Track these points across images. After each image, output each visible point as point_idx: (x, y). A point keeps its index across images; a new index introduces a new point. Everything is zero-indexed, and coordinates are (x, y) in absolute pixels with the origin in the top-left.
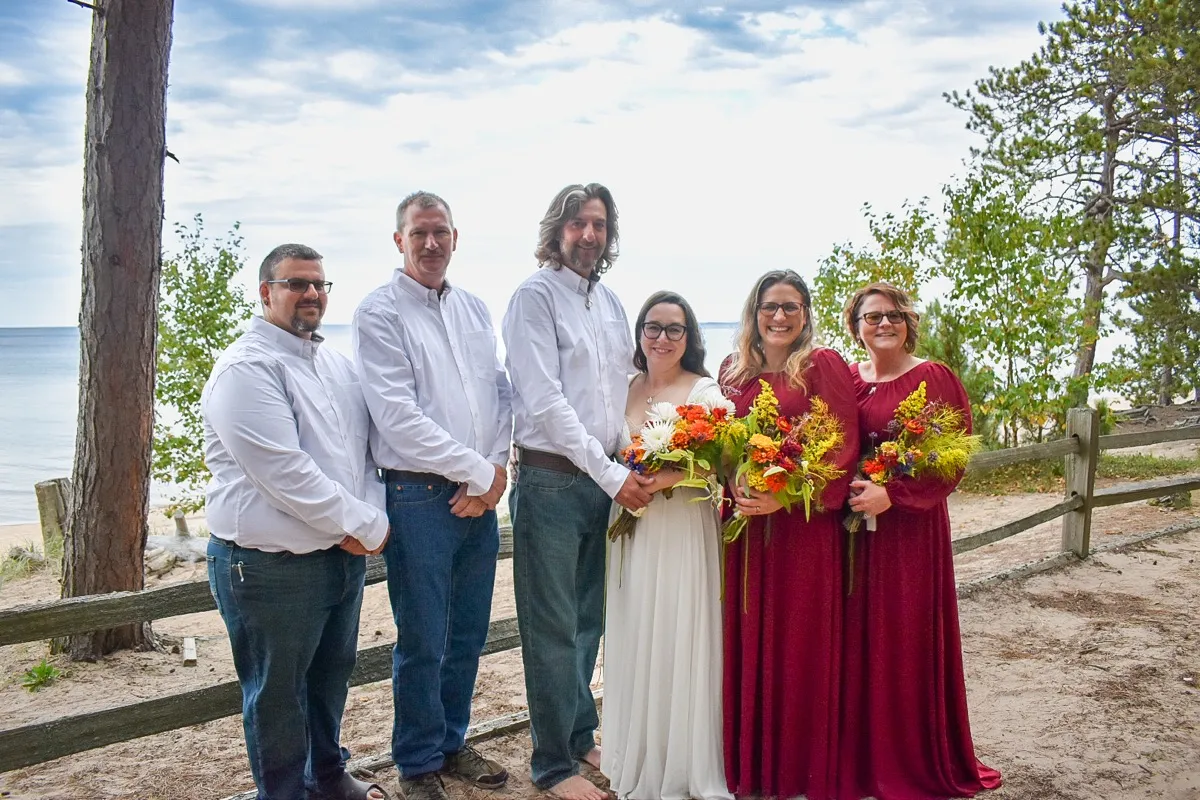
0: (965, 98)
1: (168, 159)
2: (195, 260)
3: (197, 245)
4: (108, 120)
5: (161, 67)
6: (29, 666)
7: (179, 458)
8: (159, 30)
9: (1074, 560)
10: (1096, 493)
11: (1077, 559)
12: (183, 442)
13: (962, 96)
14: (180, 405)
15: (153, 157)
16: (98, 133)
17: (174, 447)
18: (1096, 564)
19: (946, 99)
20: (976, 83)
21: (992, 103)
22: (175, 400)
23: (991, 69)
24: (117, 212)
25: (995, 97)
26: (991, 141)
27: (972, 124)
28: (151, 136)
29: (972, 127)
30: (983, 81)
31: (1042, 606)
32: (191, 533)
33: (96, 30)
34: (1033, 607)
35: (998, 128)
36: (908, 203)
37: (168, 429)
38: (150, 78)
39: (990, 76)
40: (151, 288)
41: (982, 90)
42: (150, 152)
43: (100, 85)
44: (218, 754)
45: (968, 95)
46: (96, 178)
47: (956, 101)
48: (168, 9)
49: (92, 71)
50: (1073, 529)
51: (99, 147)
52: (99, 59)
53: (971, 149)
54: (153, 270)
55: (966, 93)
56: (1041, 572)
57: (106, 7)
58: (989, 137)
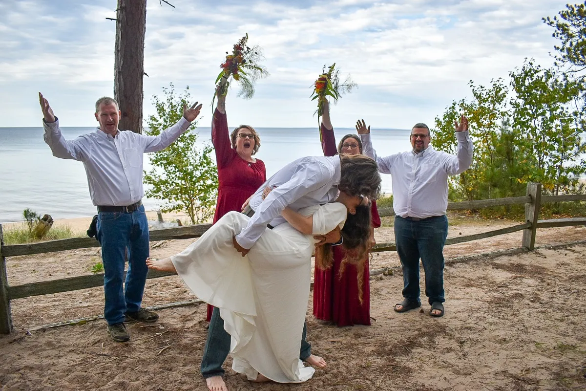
0: (553, 21)
1: (144, 76)
2: (171, 104)
3: (172, 97)
4: (122, 62)
5: (141, 41)
6: (94, 265)
7: (164, 189)
8: (140, 27)
9: (525, 250)
10: (539, 222)
11: (527, 250)
12: (166, 182)
13: (552, 20)
14: (165, 166)
15: (139, 75)
16: (118, 66)
17: (162, 184)
18: (536, 253)
19: (543, 21)
20: (559, 13)
21: (569, 23)
22: (162, 164)
23: (567, 6)
24: (126, 97)
25: (569, 20)
26: (564, 43)
27: (556, 34)
28: (137, 67)
29: (556, 36)
30: (563, 12)
31: (497, 268)
32: (164, 220)
33: (117, 28)
34: (493, 268)
35: (570, 36)
36: (494, 80)
37: (159, 176)
38: (137, 46)
39: (567, 9)
40: (138, 125)
41: (563, 16)
42: (137, 74)
43: (119, 49)
44: (153, 296)
45: (555, 19)
46: (118, 83)
47: (548, 22)
48: (143, 19)
49: (116, 43)
50: (527, 237)
51: (119, 72)
52: (119, 39)
53: (555, 47)
54: (139, 118)
55: (554, 18)
56: (506, 255)
57: (121, 19)
58: (564, 41)
